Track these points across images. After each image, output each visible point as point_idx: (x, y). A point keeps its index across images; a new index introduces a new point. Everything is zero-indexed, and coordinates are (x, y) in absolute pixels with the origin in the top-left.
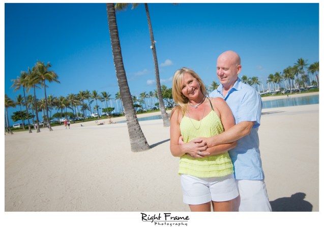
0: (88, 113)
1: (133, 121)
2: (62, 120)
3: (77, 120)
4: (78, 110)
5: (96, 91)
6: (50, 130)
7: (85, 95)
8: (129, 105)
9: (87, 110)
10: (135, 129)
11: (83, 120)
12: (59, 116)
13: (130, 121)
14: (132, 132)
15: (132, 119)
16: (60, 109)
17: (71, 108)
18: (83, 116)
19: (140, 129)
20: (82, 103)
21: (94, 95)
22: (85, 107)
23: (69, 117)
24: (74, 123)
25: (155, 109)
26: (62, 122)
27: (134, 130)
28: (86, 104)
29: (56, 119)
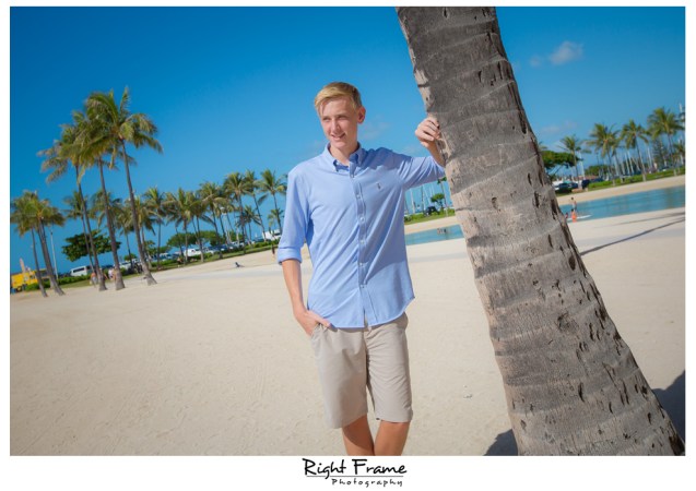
0: (255, 232)
1: (536, 237)
2: (190, 252)
3: (227, 251)
4: (228, 223)
5: (272, 172)
6: (150, 283)
7: (244, 184)
8: (486, 95)
9: (252, 223)
10: (562, 321)
11: (241, 251)
12: (180, 241)
13: (510, 248)
14: (540, 343)
15: (523, 228)
16: (182, 223)
17: (209, 220)
18: (243, 239)
19: (602, 314)
20: (236, 205)
21: (265, 182)
22: (246, 216)
23: (208, 244)
24: (221, 258)
25: (431, 211)
26: (189, 258)
27: (549, 328)
28: (250, 209)
29: (176, 251)
